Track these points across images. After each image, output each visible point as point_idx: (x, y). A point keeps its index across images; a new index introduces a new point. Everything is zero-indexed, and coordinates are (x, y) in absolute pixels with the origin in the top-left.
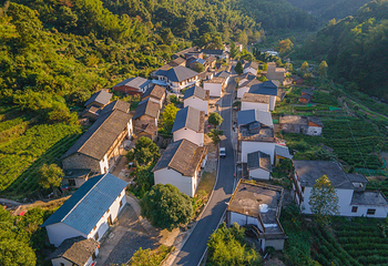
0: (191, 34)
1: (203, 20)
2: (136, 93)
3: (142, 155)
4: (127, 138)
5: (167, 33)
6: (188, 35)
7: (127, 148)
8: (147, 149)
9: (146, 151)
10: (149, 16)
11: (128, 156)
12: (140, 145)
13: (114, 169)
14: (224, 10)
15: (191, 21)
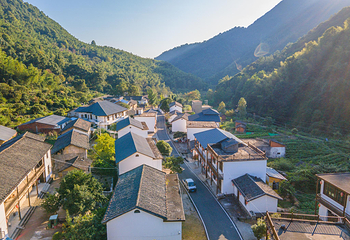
0: (104, 88)
1: (115, 76)
2: (51, 130)
3: (77, 197)
4: (42, 179)
5: (81, 83)
6: (102, 89)
7: (43, 195)
8: (84, 187)
9: (83, 191)
10: (60, 70)
11: (45, 206)
12: (70, 182)
13: (19, 232)
14: (132, 72)
15: (104, 76)
